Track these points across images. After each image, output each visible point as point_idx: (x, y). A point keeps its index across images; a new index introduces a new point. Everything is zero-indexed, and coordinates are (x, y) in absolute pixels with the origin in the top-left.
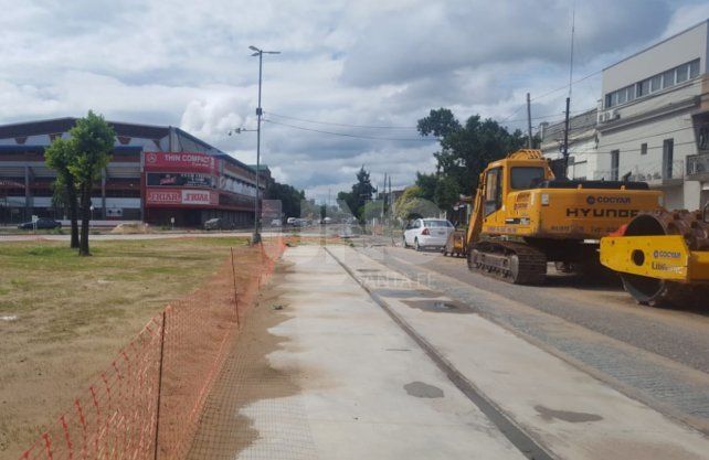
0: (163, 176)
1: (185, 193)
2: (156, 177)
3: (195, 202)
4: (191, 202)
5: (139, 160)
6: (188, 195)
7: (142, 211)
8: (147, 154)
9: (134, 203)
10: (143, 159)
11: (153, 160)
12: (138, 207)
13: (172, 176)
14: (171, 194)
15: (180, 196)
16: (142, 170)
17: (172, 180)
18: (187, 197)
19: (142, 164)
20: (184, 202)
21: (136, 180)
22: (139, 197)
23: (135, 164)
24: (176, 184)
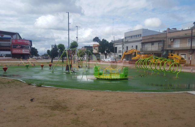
0: (17, 46)
1: (23, 50)
2: (15, 46)
3: (26, 53)
4: (25, 53)
5: (10, 41)
6: (24, 51)
7: (11, 55)
9: (9, 53)
10: (11, 41)
11: (14, 41)
13: (20, 46)
14: (19, 50)
15: (22, 51)
16: (11, 44)
17: (20, 47)
19: (11, 43)
20: (23, 53)
21: (9, 47)
22: (10, 51)
23: (9, 42)
24: (21, 48)
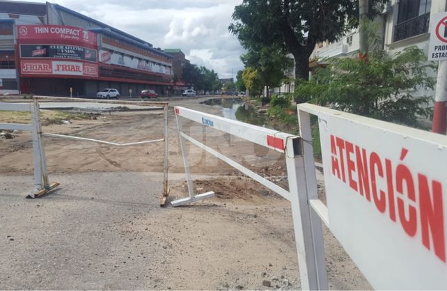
0: (34, 48)
1: (55, 64)
2: (28, 48)
3: (66, 73)
4: (61, 73)
5: (11, 33)
6: (58, 66)
7: (18, 81)
8: (19, 27)
9: (11, 74)
10: (15, 31)
11: (25, 32)
12: (15, 77)
13: (42, 48)
14: (42, 65)
15: (51, 67)
16: (15, 42)
18: (57, 68)
19: (14, 37)
20: (55, 73)
21: (11, 53)
22: (14, 68)
23: (8, 37)
24: (46, 55)
